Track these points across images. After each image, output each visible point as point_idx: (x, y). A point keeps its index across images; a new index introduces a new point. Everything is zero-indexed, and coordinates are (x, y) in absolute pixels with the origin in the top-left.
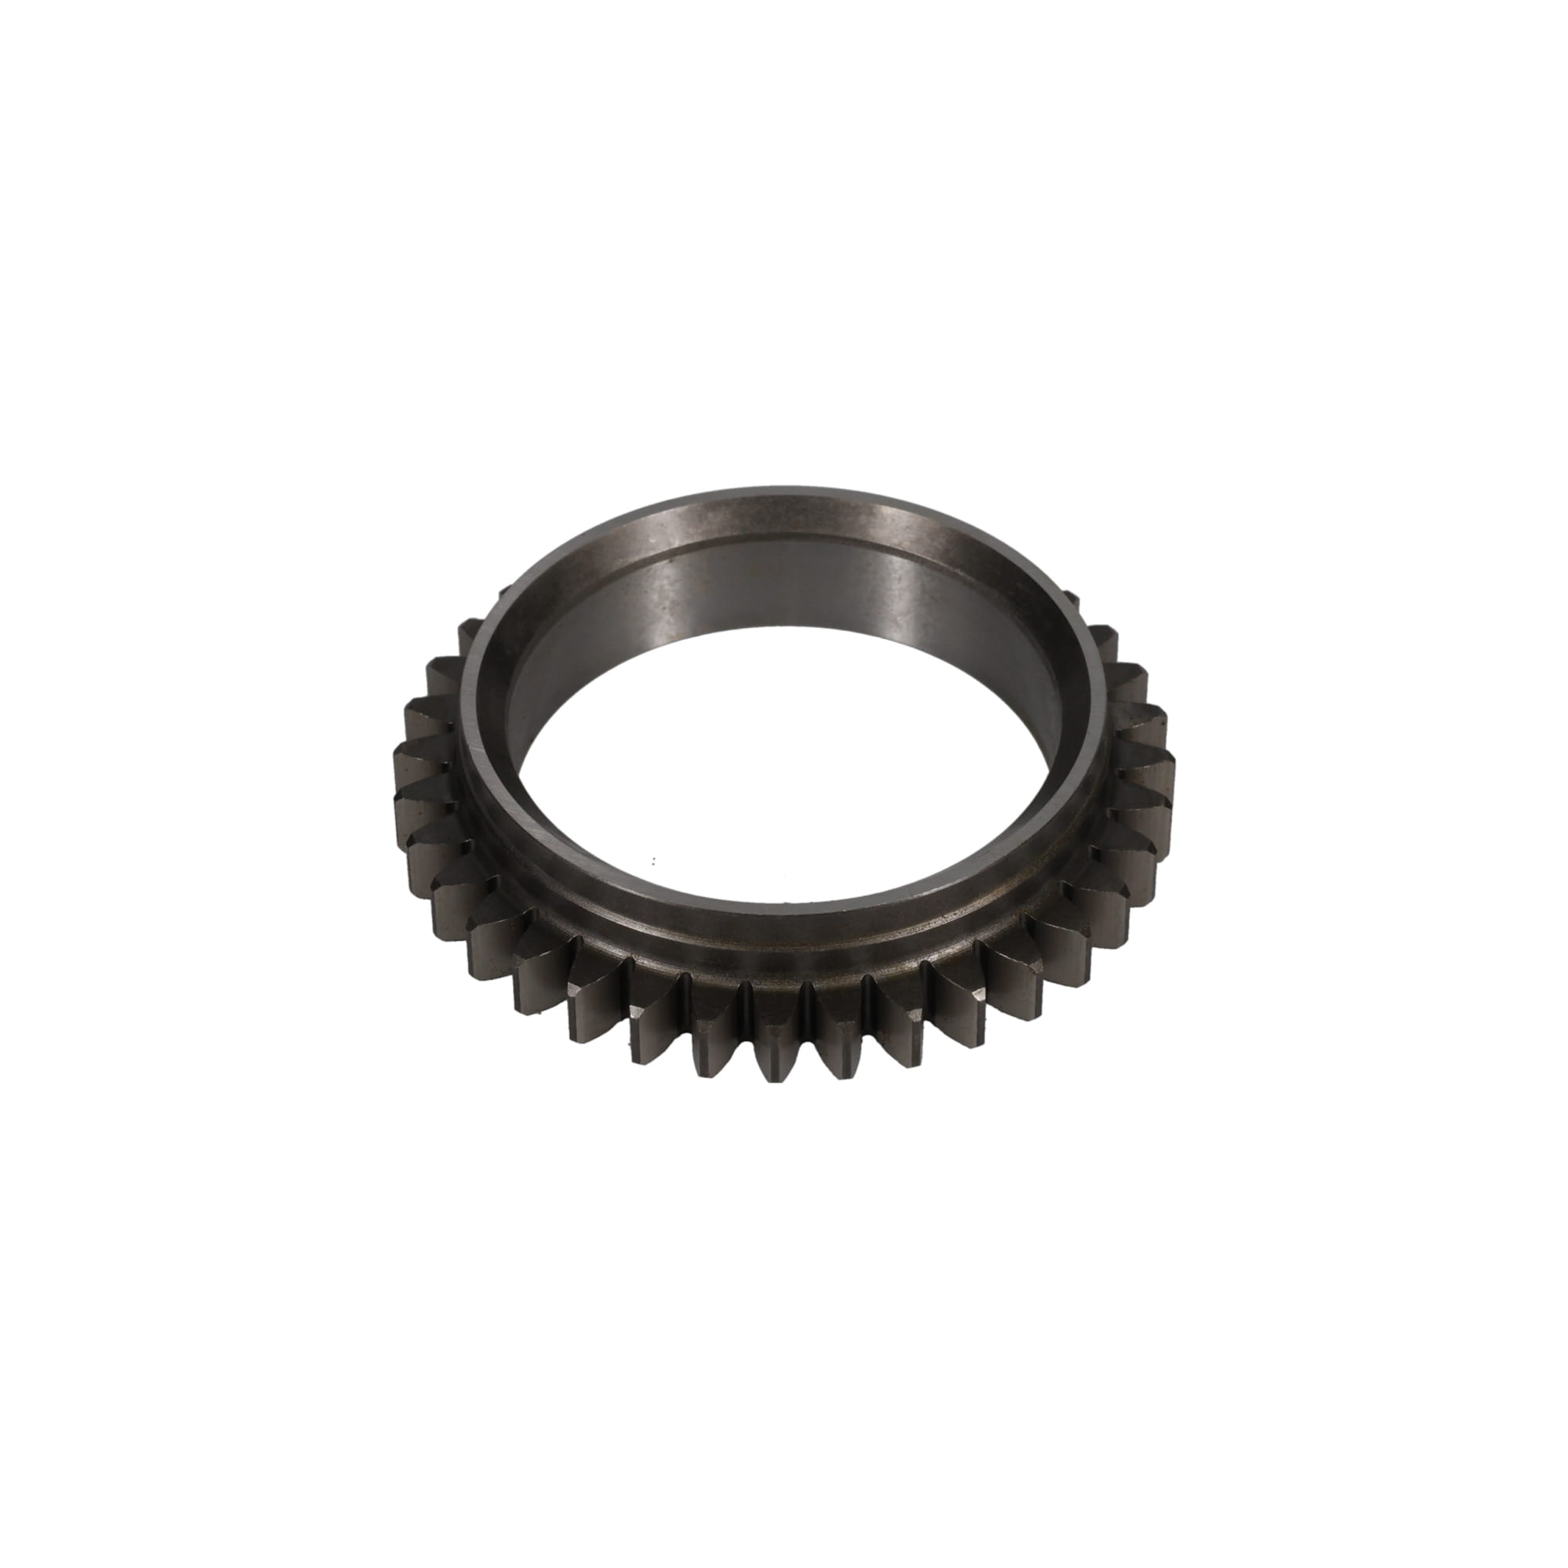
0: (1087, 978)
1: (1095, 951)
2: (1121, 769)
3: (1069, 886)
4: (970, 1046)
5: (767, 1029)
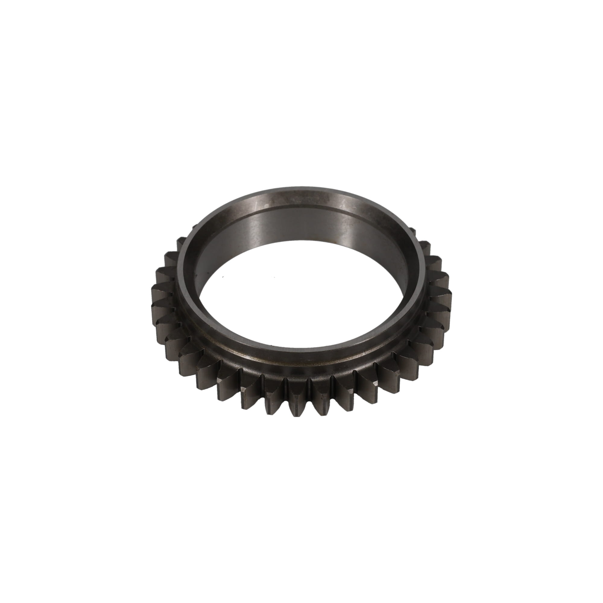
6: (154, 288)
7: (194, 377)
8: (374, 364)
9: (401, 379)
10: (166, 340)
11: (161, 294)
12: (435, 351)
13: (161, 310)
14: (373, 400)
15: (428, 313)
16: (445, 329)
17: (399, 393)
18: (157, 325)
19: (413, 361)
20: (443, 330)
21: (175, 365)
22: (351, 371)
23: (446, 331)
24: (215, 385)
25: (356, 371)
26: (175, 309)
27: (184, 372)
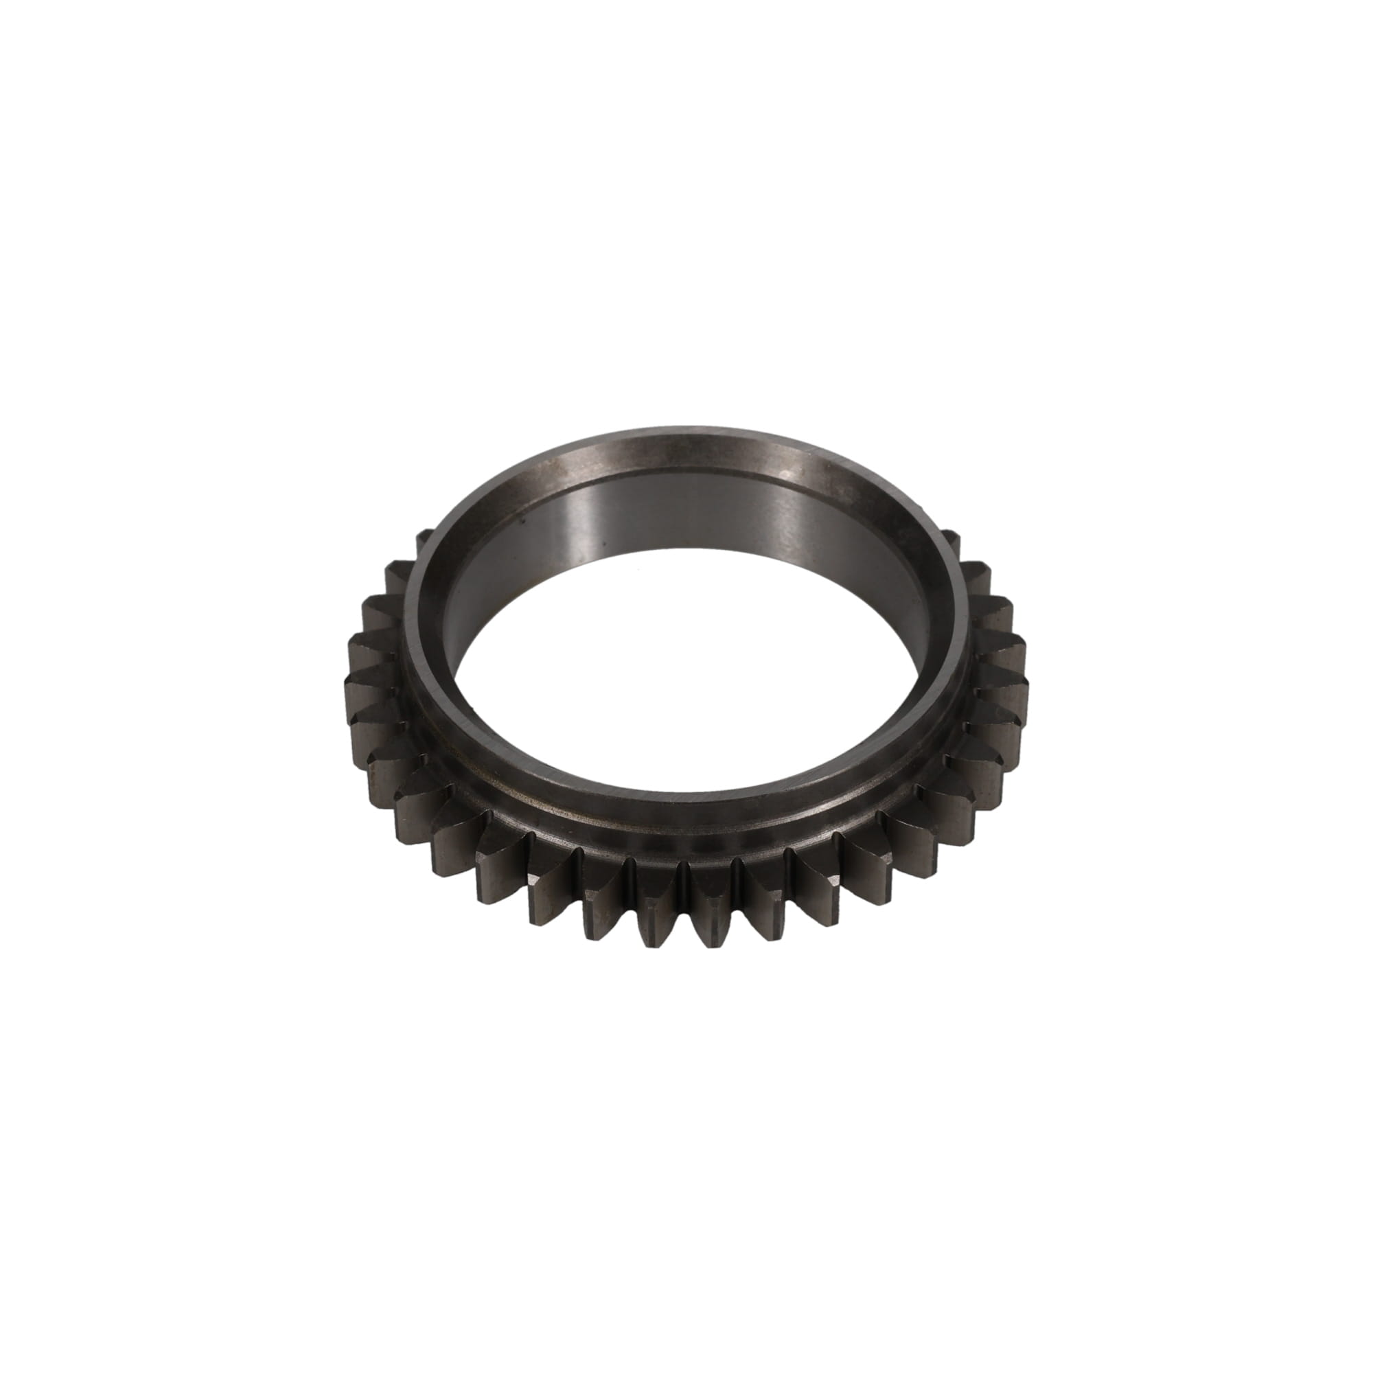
0: (934, 871)
1: (941, 847)
2: (979, 689)
3: (923, 789)
4: (826, 925)
5: (647, 901)
6: (356, 641)
7: (427, 847)
8: (834, 834)
9: (895, 872)
10: (371, 759)
11: (371, 657)
12: (980, 815)
13: (366, 693)
14: (830, 920)
15: (968, 726)
16: (1005, 764)
17: (889, 904)
18: (354, 725)
19: (925, 835)
20: (999, 766)
21: (388, 816)
22: (781, 851)
23: (1010, 769)
24: (473, 867)
25: (792, 850)
26: (397, 690)
27: (406, 835)
